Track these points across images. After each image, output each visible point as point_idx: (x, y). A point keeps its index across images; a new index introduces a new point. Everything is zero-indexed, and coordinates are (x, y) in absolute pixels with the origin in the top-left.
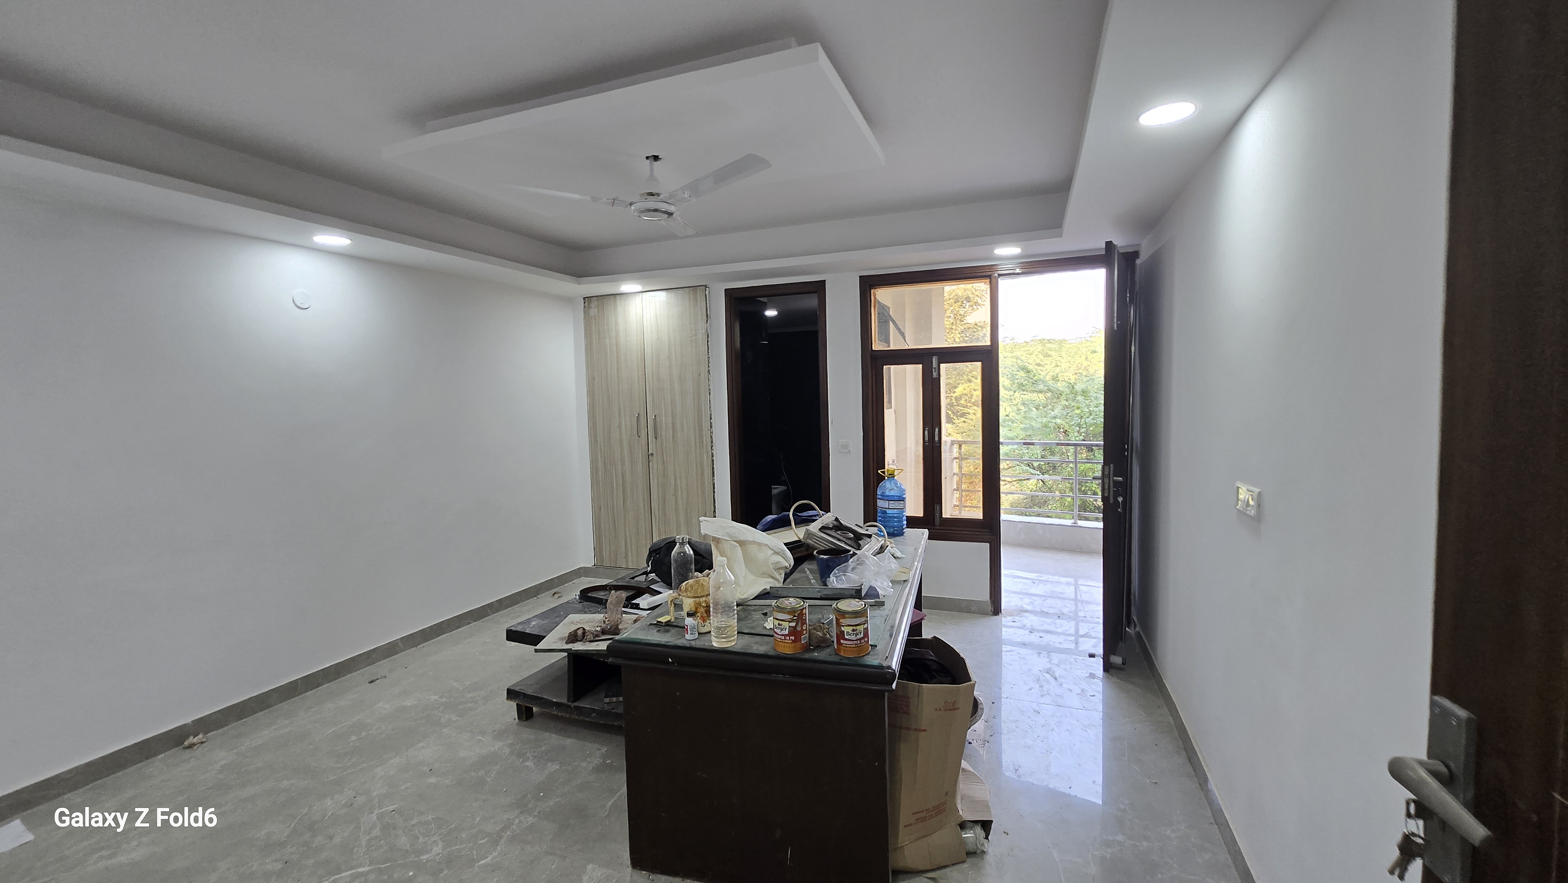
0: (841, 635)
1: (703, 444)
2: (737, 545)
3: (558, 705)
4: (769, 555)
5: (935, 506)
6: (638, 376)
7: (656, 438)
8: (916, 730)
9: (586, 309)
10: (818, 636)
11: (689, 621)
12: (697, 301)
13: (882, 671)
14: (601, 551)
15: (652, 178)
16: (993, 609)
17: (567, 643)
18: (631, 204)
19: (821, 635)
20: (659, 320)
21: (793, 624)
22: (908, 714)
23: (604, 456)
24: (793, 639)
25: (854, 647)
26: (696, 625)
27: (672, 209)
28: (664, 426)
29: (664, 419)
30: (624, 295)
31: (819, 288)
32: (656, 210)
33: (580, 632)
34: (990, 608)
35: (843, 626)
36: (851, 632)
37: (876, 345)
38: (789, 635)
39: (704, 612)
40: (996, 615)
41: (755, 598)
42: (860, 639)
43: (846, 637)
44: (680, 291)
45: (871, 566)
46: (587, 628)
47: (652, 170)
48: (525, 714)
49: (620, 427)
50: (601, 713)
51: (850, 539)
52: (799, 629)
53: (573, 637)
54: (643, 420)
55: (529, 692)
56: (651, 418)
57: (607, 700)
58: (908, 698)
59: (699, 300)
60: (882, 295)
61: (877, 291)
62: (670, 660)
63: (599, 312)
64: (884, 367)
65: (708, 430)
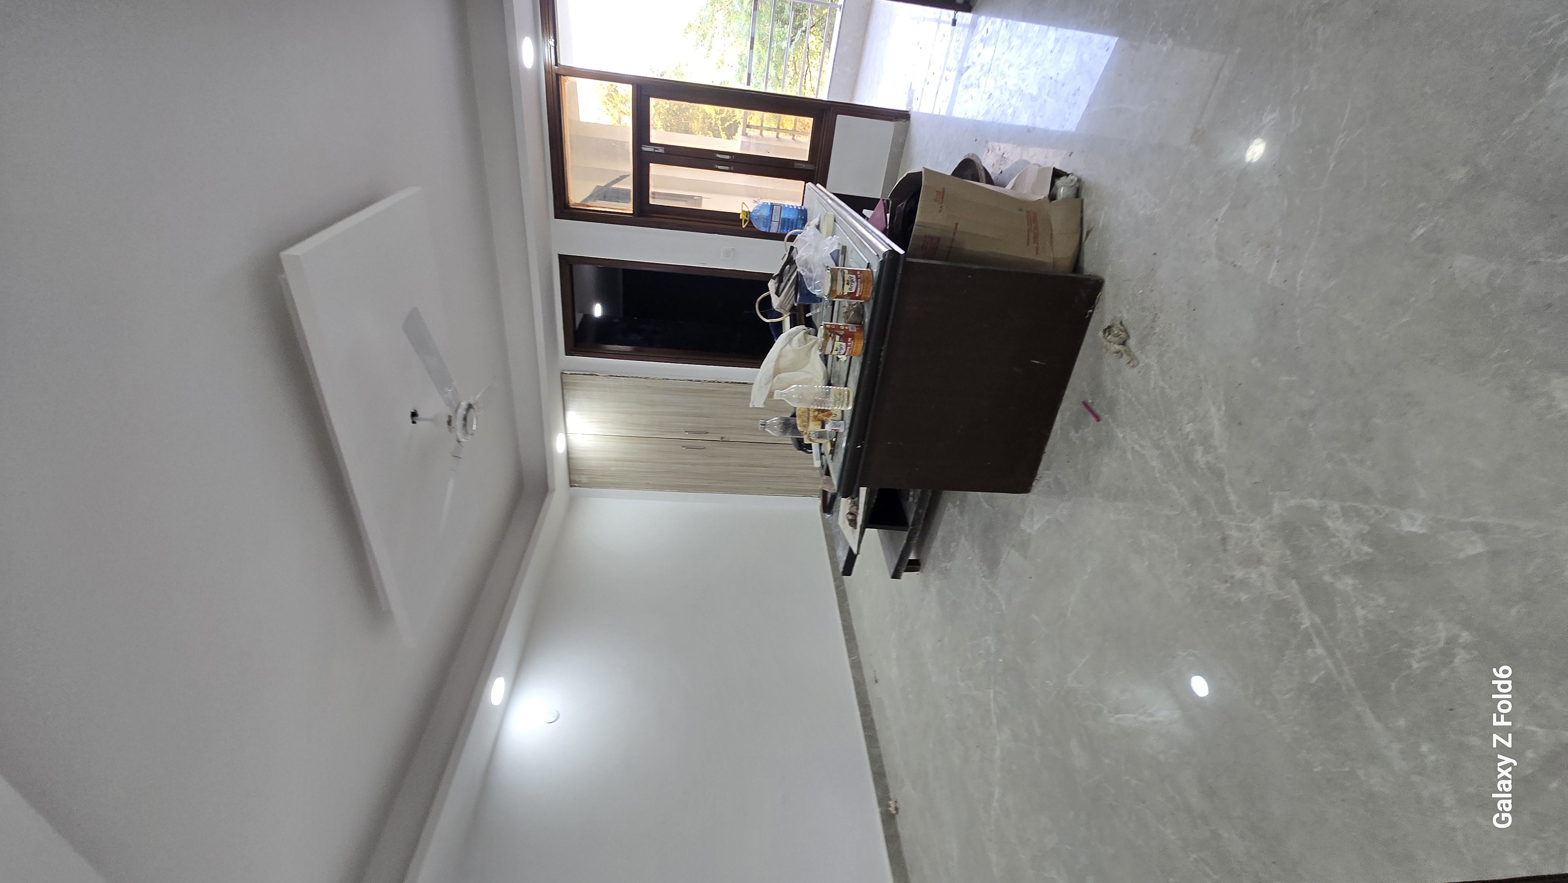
0: (852, 295)
1: (717, 390)
2: (777, 377)
3: (909, 539)
4: (791, 348)
5: (795, 167)
6: (647, 444)
7: (707, 433)
8: (954, 234)
9: (581, 485)
10: (854, 315)
11: (828, 428)
12: (577, 383)
13: (886, 261)
14: (807, 491)
15: (434, 420)
16: (903, 120)
17: (856, 528)
18: (459, 441)
19: (853, 313)
20: (594, 420)
21: (838, 337)
22: (939, 238)
23: (721, 480)
24: (850, 339)
25: (864, 285)
26: (833, 422)
27: (464, 405)
28: (694, 424)
29: (688, 424)
30: (569, 450)
31: (568, 264)
32: (465, 419)
33: (850, 517)
34: (901, 123)
35: (843, 293)
36: (849, 287)
37: (629, 209)
38: (846, 342)
39: (823, 414)
40: (910, 117)
41: (826, 365)
42: (857, 279)
43: (853, 291)
44: (566, 398)
45: (809, 254)
46: (848, 511)
47: (426, 420)
48: (915, 566)
49: (694, 464)
50: (920, 505)
51: (790, 268)
52: (842, 333)
53: (853, 523)
54: (689, 443)
55: (896, 561)
56: (687, 436)
57: (911, 499)
58: (925, 237)
59: (578, 381)
60: (577, 195)
61: (571, 201)
62: (859, 447)
63: (585, 474)
64: (651, 202)
65: (702, 384)
